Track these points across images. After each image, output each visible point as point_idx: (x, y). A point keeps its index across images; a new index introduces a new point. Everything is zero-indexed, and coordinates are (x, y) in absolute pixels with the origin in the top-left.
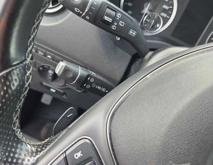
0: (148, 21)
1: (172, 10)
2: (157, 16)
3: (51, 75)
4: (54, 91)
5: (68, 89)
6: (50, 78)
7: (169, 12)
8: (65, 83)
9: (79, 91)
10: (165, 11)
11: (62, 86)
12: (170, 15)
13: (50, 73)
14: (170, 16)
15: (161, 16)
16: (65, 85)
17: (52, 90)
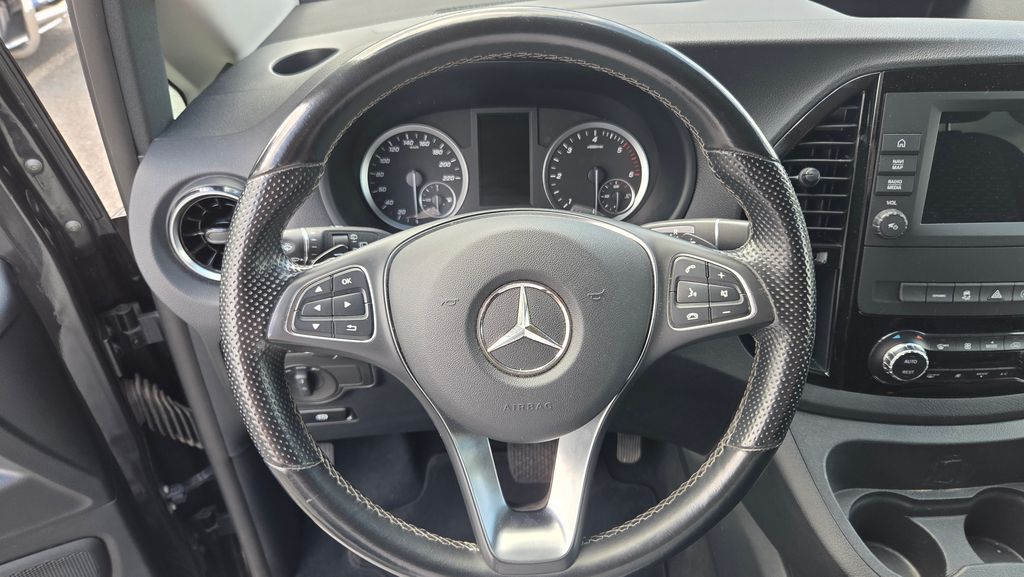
0: (428, 200)
1: (457, 164)
2: (440, 185)
3: (303, 382)
4: (326, 417)
5: (349, 393)
6: (305, 389)
7: (455, 169)
8: (337, 384)
9: (370, 386)
10: (448, 171)
11: (332, 396)
12: (460, 173)
13: (300, 380)
14: (461, 175)
15: (446, 182)
16: (338, 390)
17: (319, 417)
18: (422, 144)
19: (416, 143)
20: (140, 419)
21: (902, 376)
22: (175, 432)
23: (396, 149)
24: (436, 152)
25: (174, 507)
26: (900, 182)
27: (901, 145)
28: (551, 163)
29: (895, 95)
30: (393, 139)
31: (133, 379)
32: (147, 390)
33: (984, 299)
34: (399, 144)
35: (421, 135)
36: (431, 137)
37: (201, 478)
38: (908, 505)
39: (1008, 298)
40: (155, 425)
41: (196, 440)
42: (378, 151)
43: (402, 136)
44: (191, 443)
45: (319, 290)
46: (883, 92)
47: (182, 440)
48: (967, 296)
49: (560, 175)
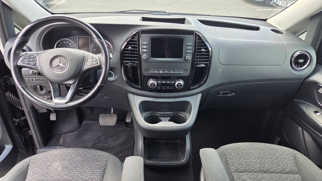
3: (39, 88)
11: (46, 92)
16: (47, 90)
18: (67, 42)
19: (66, 42)
20: (8, 100)
21: (151, 87)
22: (17, 105)
23: (62, 43)
24: (70, 44)
25: (16, 124)
26: (145, 50)
27: (145, 43)
28: (93, 47)
29: (143, 34)
30: (61, 41)
31: (7, 92)
32: (10, 94)
33: (164, 73)
34: (62, 42)
35: (67, 41)
36: (69, 41)
37: (23, 118)
38: (159, 115)
39: (169, 73)
40: (12, 103)
41: (22, 108)
42: (58, 43)
43: (63, 40)
44: (20, 108)
45: (27, 57)
46: (141, 34)
47: (18, 107)
48: (161, 72)
49: (95, 50)
